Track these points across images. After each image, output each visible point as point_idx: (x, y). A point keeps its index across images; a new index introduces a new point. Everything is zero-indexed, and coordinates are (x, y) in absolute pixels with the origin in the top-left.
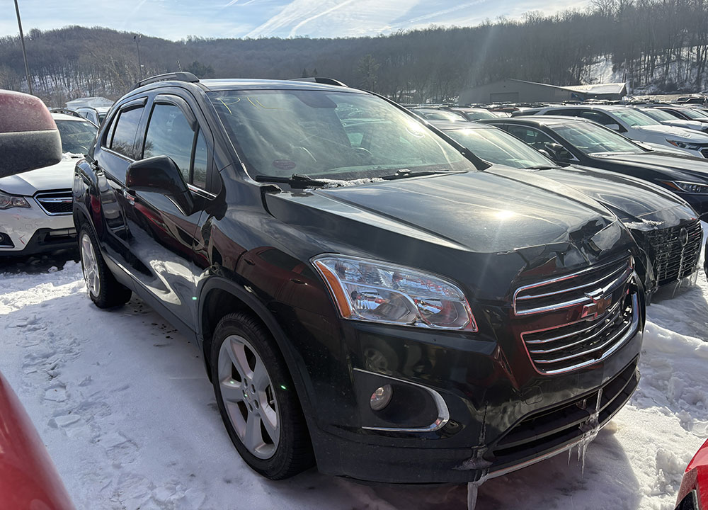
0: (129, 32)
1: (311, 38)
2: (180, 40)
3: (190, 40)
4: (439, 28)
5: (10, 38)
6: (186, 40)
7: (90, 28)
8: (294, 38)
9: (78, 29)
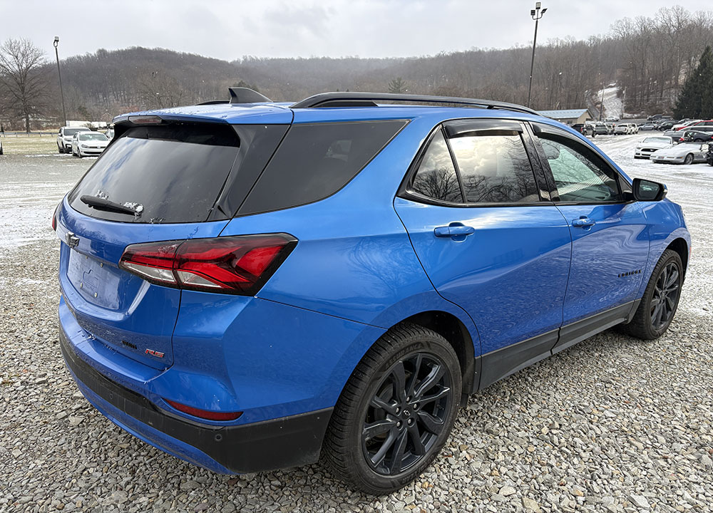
0: (187, 53)
1: (361, 58)
2: (236, 60)
3: (246, 60)
4: (480, 51)
5: (79, 57)
6: (242, 59)
7: (151, 48)
8: (344, 58)
9: (140, 50)
